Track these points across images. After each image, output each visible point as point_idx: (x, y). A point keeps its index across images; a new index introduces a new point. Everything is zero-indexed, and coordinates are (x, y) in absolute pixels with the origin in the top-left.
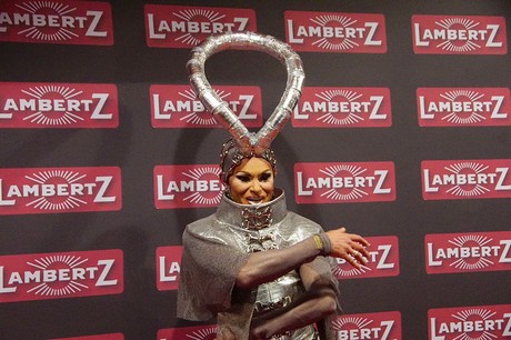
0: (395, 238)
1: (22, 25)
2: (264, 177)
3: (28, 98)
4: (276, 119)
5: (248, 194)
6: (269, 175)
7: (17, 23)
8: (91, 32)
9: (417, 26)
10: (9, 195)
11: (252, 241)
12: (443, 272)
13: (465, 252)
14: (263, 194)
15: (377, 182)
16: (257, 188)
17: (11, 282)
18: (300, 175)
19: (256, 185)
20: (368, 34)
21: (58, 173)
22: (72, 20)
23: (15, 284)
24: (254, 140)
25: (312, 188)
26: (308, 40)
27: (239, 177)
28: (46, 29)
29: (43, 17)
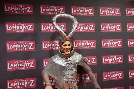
0: (96, 56)
1: (13, 10)
2: (69, 45)
3: (14, 26)
4: (72, 32)
5: (66, 49)
6: (70, 45)
7: (12, 9)
8: (28, 11)
9: (101, 10)
10: (10, 47)
11: (66, 61)
12: (106, 64)
13: (111, 60)
14: (69, 49)
15: (92, 44)
16: (68, 48)
17: (11, 66)
18: (75, 43)
19: (68, 47)
20: (90, 11)
21: (21, 42)
22: (24, 9)
23: (12, 67)
24: (67, 37)
25: (77, 46)
26: (76, 13)
27: (64, 45)
28: (18, 11)
29: (18, 8)
